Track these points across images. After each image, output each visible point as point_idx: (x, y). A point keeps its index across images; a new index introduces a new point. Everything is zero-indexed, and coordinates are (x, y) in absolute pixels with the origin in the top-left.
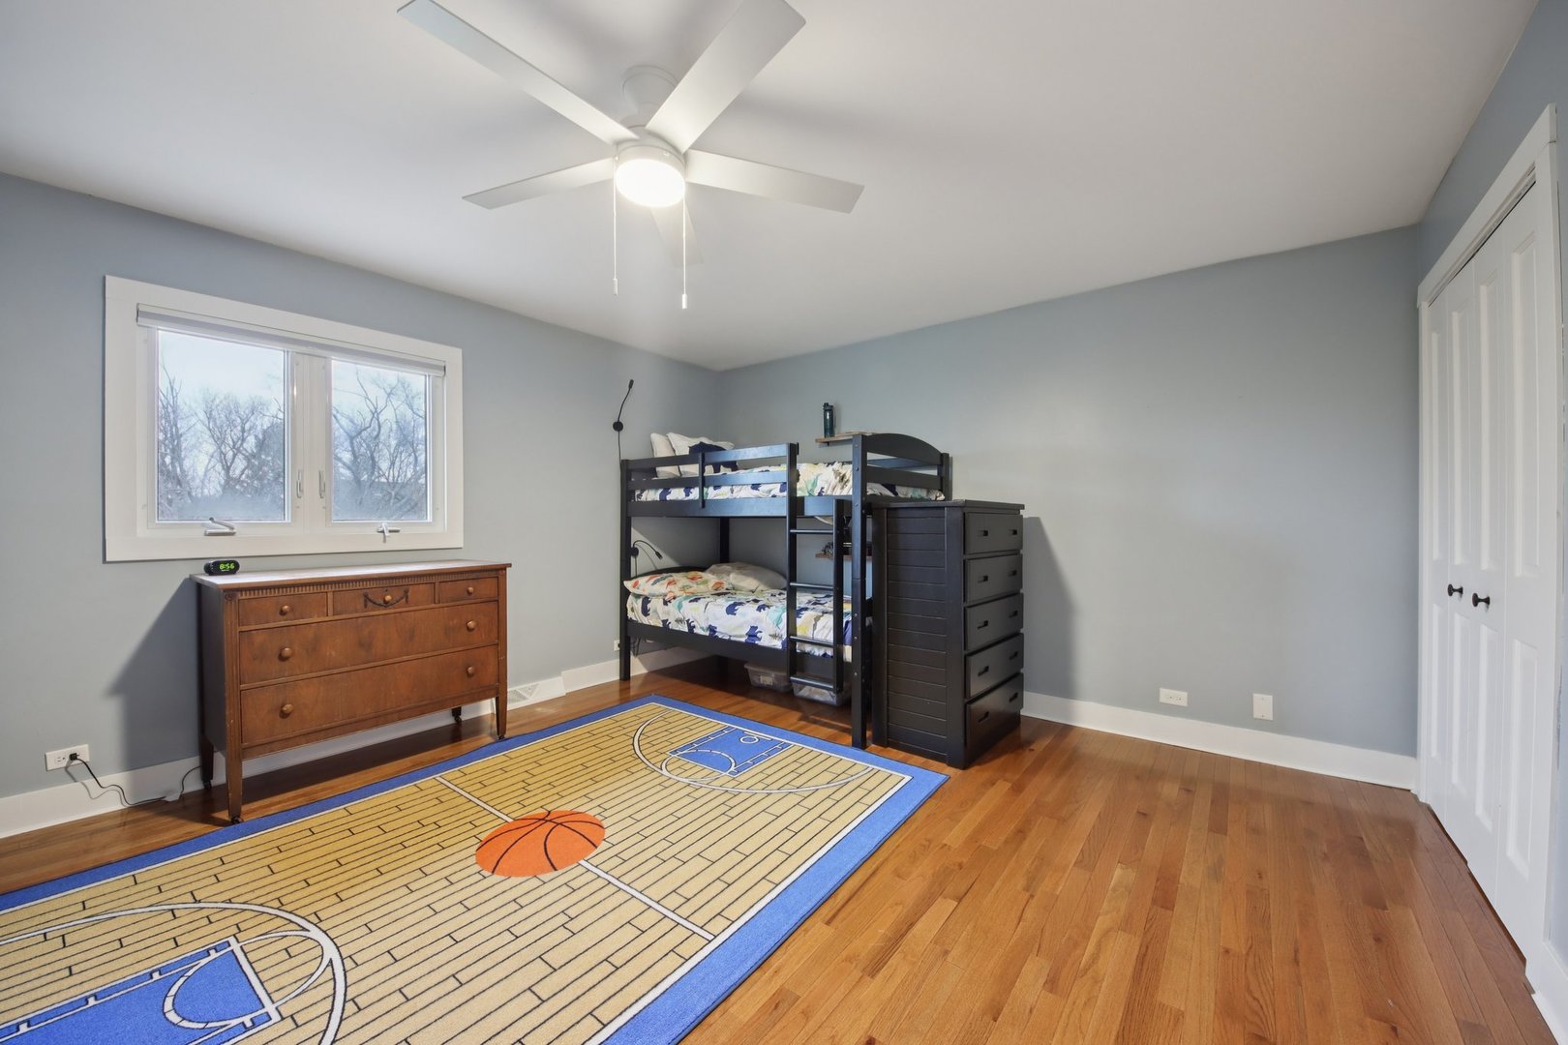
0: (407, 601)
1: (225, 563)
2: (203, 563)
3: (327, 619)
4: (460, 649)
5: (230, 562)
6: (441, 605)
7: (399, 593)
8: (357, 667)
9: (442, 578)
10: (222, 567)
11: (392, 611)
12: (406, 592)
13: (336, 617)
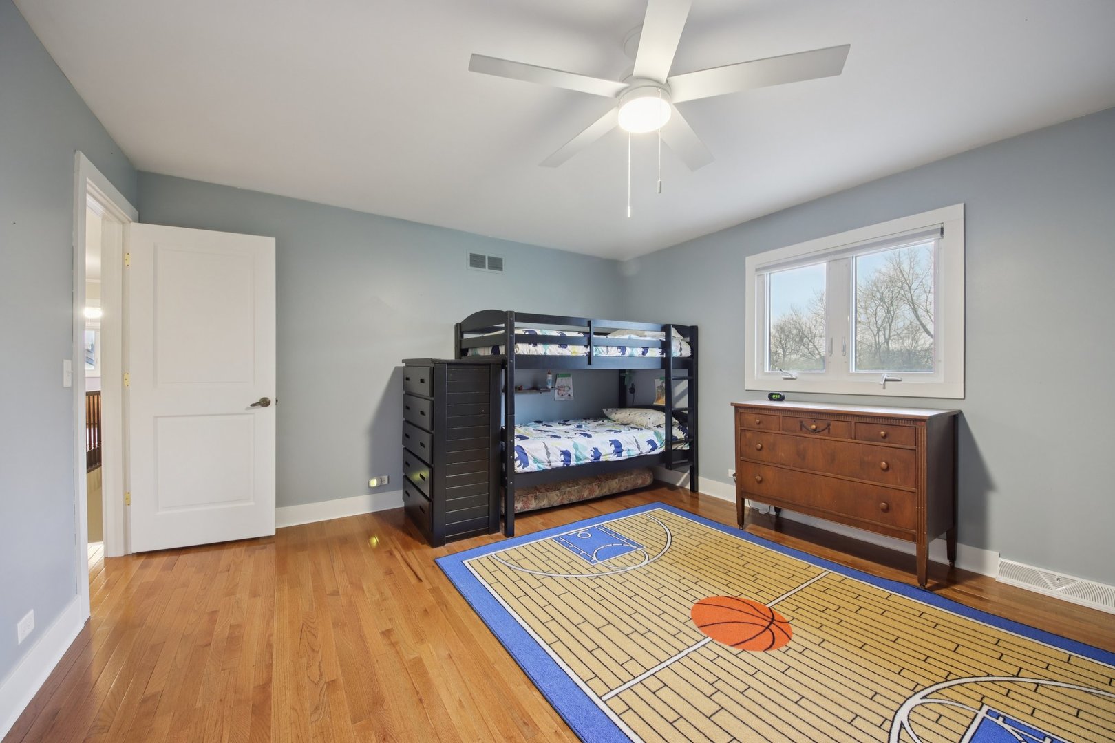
0: (829, 432)
1: (775, 394)
2: (768, 393)
3: (779, 432)
4: (875, 483)
5: (778, 394)
6: (856, 441)
7: (822, 425)
8: (796, 469)
9: (857, 419)
10: (774, 396)
11: (819, 437)
12: (829, 425)
13: (784, 433)
